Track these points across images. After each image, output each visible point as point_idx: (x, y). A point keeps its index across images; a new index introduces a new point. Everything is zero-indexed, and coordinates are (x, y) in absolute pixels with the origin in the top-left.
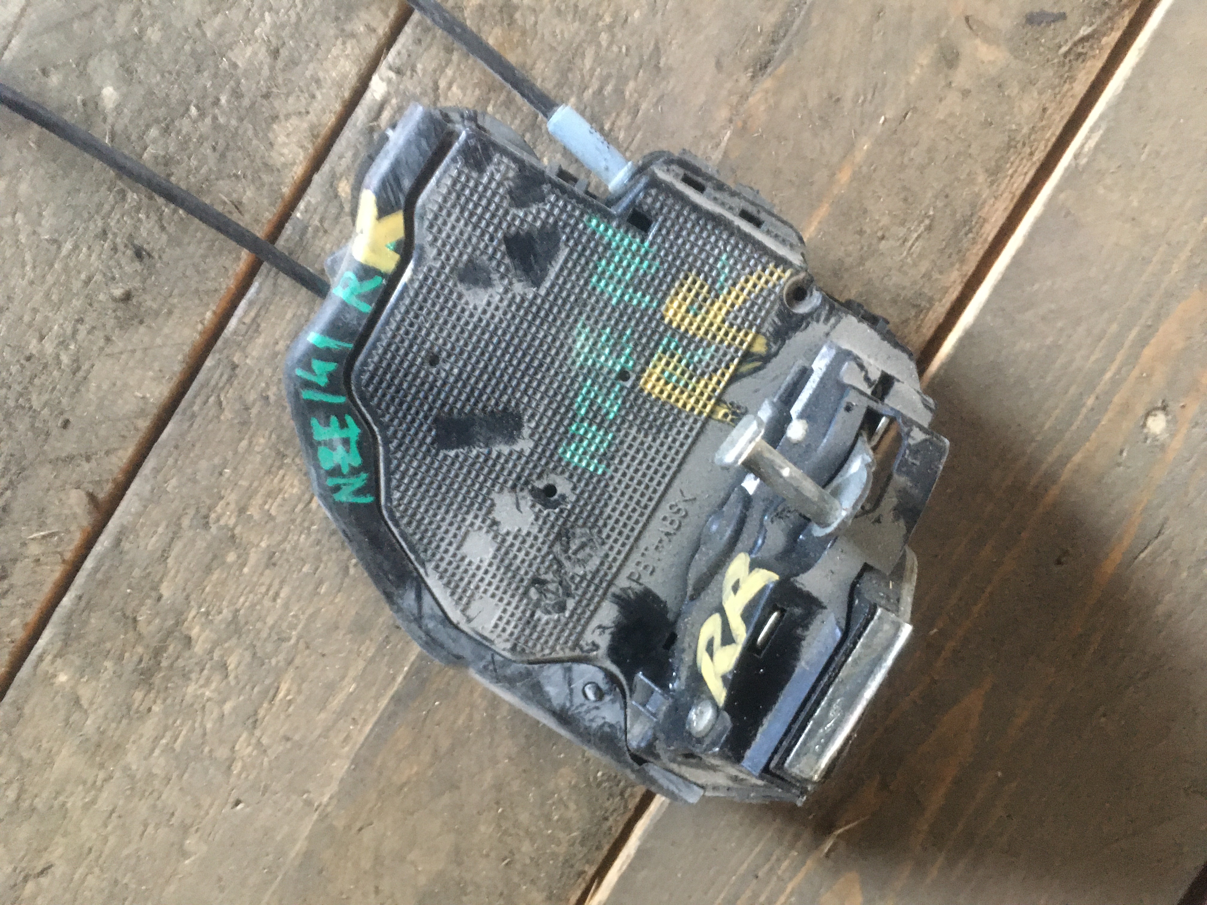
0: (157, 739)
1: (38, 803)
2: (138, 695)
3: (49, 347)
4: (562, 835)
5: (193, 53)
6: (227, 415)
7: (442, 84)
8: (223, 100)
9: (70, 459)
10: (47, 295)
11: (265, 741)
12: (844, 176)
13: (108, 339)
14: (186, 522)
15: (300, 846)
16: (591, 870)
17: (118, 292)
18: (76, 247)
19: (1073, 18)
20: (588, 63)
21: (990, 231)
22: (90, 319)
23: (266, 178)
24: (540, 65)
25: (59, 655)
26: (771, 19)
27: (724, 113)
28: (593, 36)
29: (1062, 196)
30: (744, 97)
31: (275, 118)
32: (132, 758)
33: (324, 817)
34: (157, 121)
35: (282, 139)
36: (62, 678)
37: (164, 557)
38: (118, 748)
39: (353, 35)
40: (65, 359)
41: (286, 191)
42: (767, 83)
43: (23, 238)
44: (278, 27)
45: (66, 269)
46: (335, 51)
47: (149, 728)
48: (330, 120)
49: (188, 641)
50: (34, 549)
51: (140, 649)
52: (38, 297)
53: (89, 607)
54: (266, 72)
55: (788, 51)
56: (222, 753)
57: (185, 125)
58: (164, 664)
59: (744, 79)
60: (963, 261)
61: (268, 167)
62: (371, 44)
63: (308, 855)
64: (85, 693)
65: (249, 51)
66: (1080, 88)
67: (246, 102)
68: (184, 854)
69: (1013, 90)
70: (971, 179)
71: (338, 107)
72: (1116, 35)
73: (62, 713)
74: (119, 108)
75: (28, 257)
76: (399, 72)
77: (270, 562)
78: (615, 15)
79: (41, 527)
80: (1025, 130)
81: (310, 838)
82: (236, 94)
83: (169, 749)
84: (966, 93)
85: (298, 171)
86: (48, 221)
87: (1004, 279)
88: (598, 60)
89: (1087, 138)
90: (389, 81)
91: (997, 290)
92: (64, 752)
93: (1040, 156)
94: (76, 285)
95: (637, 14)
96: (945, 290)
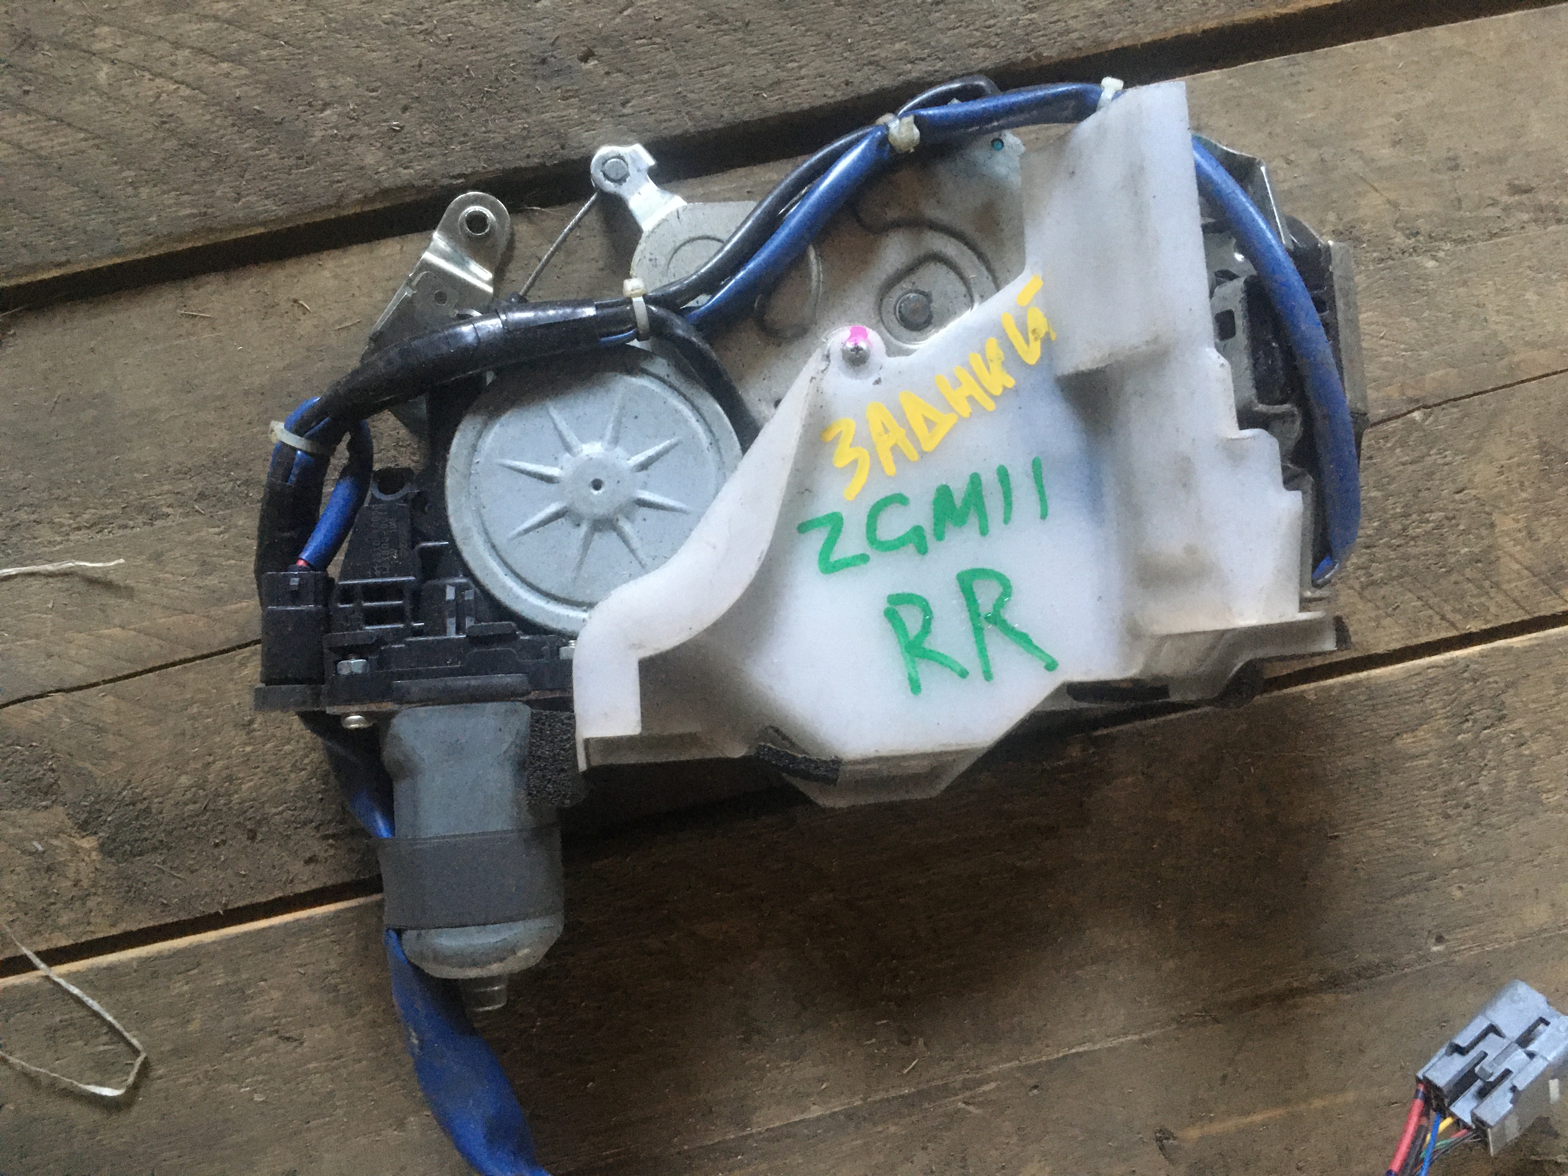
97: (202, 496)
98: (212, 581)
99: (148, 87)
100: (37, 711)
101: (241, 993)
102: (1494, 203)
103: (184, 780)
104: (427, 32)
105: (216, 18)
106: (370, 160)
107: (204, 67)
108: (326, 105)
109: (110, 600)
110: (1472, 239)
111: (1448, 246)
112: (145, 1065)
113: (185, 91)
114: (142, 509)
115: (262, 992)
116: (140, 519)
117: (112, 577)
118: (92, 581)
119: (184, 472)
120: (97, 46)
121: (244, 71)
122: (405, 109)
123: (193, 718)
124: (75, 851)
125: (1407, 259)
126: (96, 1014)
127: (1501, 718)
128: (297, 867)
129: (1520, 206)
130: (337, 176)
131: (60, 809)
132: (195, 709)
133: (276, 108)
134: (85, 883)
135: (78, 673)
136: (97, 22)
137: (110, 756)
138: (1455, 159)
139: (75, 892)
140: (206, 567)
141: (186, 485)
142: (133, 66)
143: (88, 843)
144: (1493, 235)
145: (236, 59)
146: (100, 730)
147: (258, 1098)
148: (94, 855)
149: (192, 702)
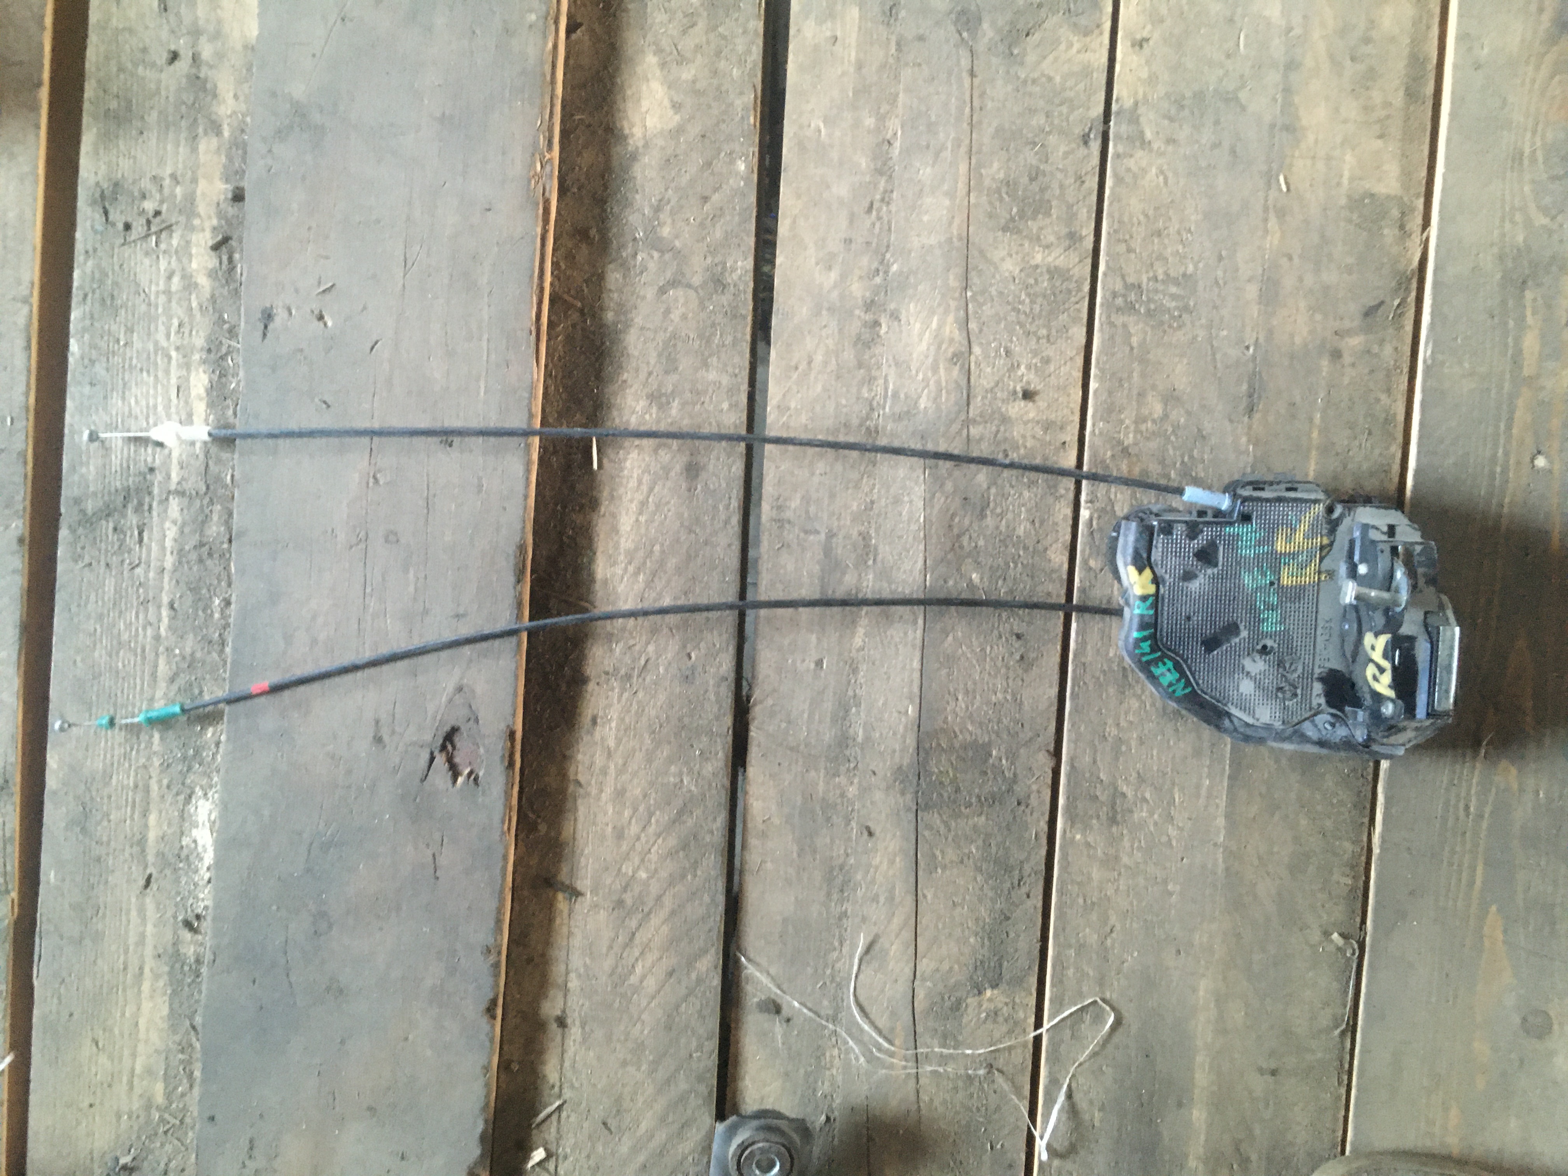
0: (1132, 846)
1: (1094, 899)
2: (1114, 829)
3: (1000, 695)
4: (1342, 809)
5: (1000, 541)
6: (1091, 687)
7: (1112, 497)
8: (1021, 553)
9: (1031, 740)
10: (989, 674)
11: (1180, 825)
12: (1315, 434)
13: (1023, 680)
14: (1097, 743)
15: (1221, 866)
16: (1366, 820)
17: (1018, 658)
18: (992, 647)
19: (1388, 300)
20: (1171, 452)
21: (1401, 418)
22: (1011, 675)
23: (1054, 576)
24: (1151, 465)
25: (1072, 827)
26: (1245, 387)
27: (1244, 439)
28: (1168, 439)
29: (1428, 384)
30: (1250, 428)
31: (1046, 549)
32: (1125, 860)
33: (1226, 849)
34: (1000, 577)
35: (1053, 556)
36: (1078, 837)
37: (1095, 762)
38: (1117, 858)
39: (1061, 496)
40: (1009, 697)
41: (1065, 577)
42: (1257, 416)
43: (969, 655)
44: (1028, 511)
45: (992, 659)
46: (1057, 507)
47: (1126, 843)
48: (1068, 537)
49: (1124, 795)
50: (1034, 787)
51: (1105, 809)
52: (986, 677)
53: (1075, 799)
54: (1033, 532)
55: (1260, 397)
56: (1164, 839)
57: (1011, 572)
58: (1119, 810)
59: (1246, 419)
60: (1395, 439)
61: (1053, 571)
62: (1071, 495)
63: (1227, 869)
64: (1090, 839)
65: (1022, 527)
66: (1409, 328)
67: (1031, 549)
68: (1171, 894)
69: (1376, 349)
70: (1378, 400)
71: (1069, 530)
72: (1413, 294)
73: (1085, 853)
74: (982, 579)
75: (974, 662)
76: (1091, 502)
77: (1141, 741)
78: (1173, 426)
79: (1033, 775)
80: (1392, 363)
81: (1224, 861)
82: (1026, 548)
83: (1140, 848)
84: (1353, 365)
85: (1066, 566)
86: (975, 643)
87: (1421, 437)
88: (1174, 448)
89: (1425, 352)
90: (1088, 508)
91: (1420, 445)
92: (1095, 870)
93: (1406, 370)
94: (999, 663)
95: (1182, 420)
96: (1394, 456)
97: (842, 891)
98: (882, 899)
99: (653, 856)
100: (920, 994)
101: (1081, 947)
102: (874, 224)
103: (972, 940)
104: (661, 727)
105: (631, 818)
106: (710, 769)
107: (652, 829)
108: (682, 781)
109: (877, 947)
110: (889, 241)
111: (888, 256)
112: (1103, 1000)
113: (660, 841)
114: (840, 919)
115: (1084, 936)
116: (845, 921)
117: (867, 942)
118: (868, 950)
119: (829, 895)
120: (630, 873)
121: (658, 813)
122: (692, 746)
123: (944, 928)
124: (990, 1000)
125: (889, 278)
126: (1071, 1014)
127: (1139, 287)
128: (1029, 903)
129: (879, 210)
130: (714, 784)
131: (969, 1000)
132: (940, 926)
133: (678, 803)
134: (1007, 1000)
135: (908, 971)
136: (619, 870)
137: (951, 968)
138: (845, 240)
139: (1010, 1006)
140: (875, 899)
141: (835, 897)
142: (643, 860)
143: (988, 993)
144: (890, 229)
145: (651, 815)
146: (937, 970)
147: (1136, 954)
148: (996, 992)
149: (936, 926)
